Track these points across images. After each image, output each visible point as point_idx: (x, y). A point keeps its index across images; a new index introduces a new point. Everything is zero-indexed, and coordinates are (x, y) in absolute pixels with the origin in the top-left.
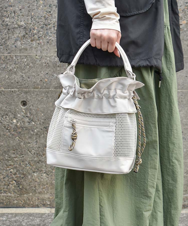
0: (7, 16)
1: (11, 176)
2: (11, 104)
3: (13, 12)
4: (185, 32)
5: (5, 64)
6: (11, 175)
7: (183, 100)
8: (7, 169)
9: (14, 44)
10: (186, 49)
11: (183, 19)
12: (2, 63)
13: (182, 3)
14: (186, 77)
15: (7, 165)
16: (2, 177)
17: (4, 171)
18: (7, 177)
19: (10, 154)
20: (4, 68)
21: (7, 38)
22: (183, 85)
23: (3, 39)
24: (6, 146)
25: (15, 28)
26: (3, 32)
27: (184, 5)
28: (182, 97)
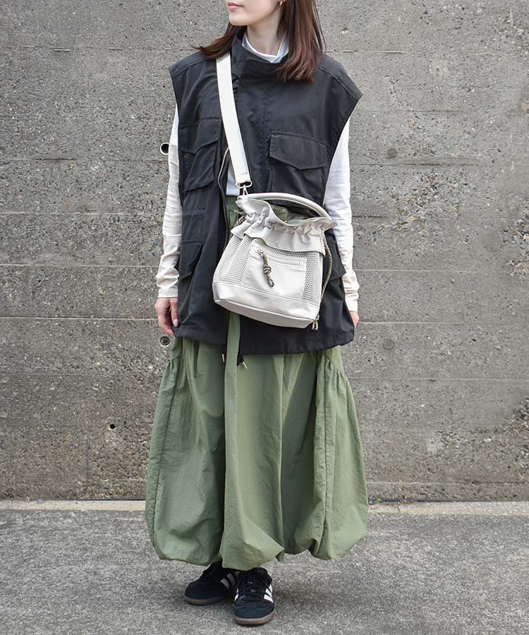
0: (141, 207)
2: (145, 342)
3: (150, 201)
4: (413, 234)
5: (137, 281)
6: (144, 450)
7: (408, 337)
8: (137, 440)
10: (413, 260)
11: (409, 215)
12: (132, 280)
13: (407, 190)
14: (414, 302)
15: (137, 435)
16: (130, 452)
17: (134, 443)
18: (137, 453)
19: (143, 417)
20: (136, 286)
21: (141, 241)
22: (408, 314)
23: (134, 243)
24: (136, 405)
25: (152, 226)
26: (135, 232)
27: (411, 193)
28: (406, 332)
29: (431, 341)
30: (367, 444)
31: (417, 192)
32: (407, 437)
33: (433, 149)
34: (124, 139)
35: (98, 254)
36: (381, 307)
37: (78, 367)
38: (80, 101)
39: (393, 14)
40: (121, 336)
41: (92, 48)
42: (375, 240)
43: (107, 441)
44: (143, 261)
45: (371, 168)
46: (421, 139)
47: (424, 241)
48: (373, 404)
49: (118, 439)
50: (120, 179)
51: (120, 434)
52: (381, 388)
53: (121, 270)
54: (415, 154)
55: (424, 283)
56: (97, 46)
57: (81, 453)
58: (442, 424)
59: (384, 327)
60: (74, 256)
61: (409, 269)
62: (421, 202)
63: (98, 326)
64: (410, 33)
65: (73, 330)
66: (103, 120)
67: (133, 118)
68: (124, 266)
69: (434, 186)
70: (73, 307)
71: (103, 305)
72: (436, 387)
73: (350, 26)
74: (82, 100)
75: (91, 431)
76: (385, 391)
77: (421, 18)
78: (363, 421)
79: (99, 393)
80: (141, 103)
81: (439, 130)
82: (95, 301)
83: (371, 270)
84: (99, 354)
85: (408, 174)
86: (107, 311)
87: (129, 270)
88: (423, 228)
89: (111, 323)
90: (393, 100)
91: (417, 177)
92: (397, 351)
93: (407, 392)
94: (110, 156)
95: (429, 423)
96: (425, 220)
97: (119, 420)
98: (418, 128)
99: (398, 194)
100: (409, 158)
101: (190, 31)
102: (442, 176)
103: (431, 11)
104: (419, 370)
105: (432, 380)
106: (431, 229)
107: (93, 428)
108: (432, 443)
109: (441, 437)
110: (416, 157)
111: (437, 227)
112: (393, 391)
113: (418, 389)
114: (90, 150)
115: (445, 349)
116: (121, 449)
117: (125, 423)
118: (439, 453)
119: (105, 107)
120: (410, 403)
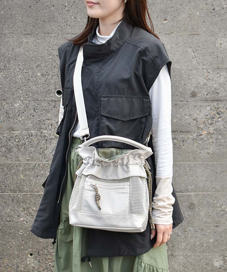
0: (45, 128)
1: (50, 269)
3: (50, 124)
4: (206, 141)
5: (44, 171)
6: (50, 267)
7: (203, 201)
8: (46, 262)
9: (51, 153)
10: (206, 156)
11: (203, 130)
12: (41, 170)
13: (202, 115)
14: (207, 181)
15: (46, 259)
16: (42, 269)
17: (44, 264)
18: (46, 269)
19: (48, 249)
20: (43, 174)
21: (45, 148)
22: (203, 188)
23: (41, 149)
24: (45, 243)
25: (52, 139)
26: (41, 142)
27: (205, 118)
28: (202, 198)
29: (217, 203)
30: (179, 262)
31: (208, 117)
32: (203, 259)
33: (218, 91)
34: (34, 88)
35: (20, 156)
36: (187, 184)
37: (10, 221)
38: (7, 65)
39: (194, 10)
40: (35, 203)
41: (13, 33)
42: (183, 145)
43: (28, 263)
44: (47, 159)
45: (181, 103)
46: (210, 85)
47: (212, 145)
48: (183, 240)
49: (35, 262)
50: (32, 111)
51: (35, 258)
52: (187, 230)
53: (34, 165)
54: (207, 95)
55: (212, 170)
56: (16, 32)
57: (13, 270)
58: (223, 250)
59: (189, 196)
60: (6, 157)
61: (204, 162)
62: (211, 122)
63: (21, 197)
64: (204, 22)
65: (6, 200)
66: (21, 76)
67: (39, 75)
68: (35, 162)
69: (218, 113)
70: (6, 187)
71: (24, 185)
72: (220, 229)
73: (168, 18)
74: (8, 64)
75: (19, 257)
76: (190, 232)
77: (211, 13)
78: (177, 250)
79: (23, 236)
80: (43, 66)
81: (222, 80)
82: (19, 183)
83: (181, 163)
84: (22, 214)
85: (203, 106)
86: (26, 189)
87: (39, 164)
88: (212, 138)
89: (29, 196)
90: (194, 62)
91: (208, 108)
92: (197, 210)
93: (202, 233)
94: (26, 98)
95: (215, 250)
96: (213, 133)
97: (35, 251)
98: (209, 79)
99: (197, 118)
100: (204, 97)
101: (72, 22)
102: (223, 107)
103: (217, 9)
104: (210, 220)
105: (217, 226)
106: (216, 138)
107: (20, 256)
108: (217, 261)
109: (222, 258)
110: (208, 96)
111: (220, 137)
112: (194, 232)
113: (208, 231)
114: (14, 94)
115: (225, 208)
116: (36, 267)
117: (38, 253)
118: (221, 267)
119: (22, 69)
120: (204, 239)
